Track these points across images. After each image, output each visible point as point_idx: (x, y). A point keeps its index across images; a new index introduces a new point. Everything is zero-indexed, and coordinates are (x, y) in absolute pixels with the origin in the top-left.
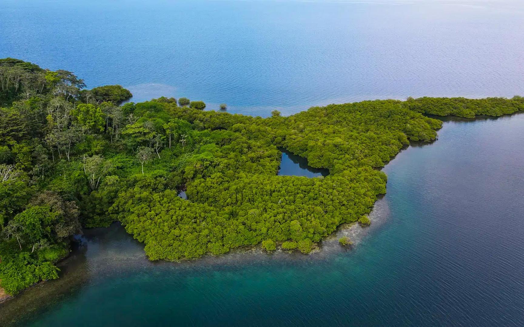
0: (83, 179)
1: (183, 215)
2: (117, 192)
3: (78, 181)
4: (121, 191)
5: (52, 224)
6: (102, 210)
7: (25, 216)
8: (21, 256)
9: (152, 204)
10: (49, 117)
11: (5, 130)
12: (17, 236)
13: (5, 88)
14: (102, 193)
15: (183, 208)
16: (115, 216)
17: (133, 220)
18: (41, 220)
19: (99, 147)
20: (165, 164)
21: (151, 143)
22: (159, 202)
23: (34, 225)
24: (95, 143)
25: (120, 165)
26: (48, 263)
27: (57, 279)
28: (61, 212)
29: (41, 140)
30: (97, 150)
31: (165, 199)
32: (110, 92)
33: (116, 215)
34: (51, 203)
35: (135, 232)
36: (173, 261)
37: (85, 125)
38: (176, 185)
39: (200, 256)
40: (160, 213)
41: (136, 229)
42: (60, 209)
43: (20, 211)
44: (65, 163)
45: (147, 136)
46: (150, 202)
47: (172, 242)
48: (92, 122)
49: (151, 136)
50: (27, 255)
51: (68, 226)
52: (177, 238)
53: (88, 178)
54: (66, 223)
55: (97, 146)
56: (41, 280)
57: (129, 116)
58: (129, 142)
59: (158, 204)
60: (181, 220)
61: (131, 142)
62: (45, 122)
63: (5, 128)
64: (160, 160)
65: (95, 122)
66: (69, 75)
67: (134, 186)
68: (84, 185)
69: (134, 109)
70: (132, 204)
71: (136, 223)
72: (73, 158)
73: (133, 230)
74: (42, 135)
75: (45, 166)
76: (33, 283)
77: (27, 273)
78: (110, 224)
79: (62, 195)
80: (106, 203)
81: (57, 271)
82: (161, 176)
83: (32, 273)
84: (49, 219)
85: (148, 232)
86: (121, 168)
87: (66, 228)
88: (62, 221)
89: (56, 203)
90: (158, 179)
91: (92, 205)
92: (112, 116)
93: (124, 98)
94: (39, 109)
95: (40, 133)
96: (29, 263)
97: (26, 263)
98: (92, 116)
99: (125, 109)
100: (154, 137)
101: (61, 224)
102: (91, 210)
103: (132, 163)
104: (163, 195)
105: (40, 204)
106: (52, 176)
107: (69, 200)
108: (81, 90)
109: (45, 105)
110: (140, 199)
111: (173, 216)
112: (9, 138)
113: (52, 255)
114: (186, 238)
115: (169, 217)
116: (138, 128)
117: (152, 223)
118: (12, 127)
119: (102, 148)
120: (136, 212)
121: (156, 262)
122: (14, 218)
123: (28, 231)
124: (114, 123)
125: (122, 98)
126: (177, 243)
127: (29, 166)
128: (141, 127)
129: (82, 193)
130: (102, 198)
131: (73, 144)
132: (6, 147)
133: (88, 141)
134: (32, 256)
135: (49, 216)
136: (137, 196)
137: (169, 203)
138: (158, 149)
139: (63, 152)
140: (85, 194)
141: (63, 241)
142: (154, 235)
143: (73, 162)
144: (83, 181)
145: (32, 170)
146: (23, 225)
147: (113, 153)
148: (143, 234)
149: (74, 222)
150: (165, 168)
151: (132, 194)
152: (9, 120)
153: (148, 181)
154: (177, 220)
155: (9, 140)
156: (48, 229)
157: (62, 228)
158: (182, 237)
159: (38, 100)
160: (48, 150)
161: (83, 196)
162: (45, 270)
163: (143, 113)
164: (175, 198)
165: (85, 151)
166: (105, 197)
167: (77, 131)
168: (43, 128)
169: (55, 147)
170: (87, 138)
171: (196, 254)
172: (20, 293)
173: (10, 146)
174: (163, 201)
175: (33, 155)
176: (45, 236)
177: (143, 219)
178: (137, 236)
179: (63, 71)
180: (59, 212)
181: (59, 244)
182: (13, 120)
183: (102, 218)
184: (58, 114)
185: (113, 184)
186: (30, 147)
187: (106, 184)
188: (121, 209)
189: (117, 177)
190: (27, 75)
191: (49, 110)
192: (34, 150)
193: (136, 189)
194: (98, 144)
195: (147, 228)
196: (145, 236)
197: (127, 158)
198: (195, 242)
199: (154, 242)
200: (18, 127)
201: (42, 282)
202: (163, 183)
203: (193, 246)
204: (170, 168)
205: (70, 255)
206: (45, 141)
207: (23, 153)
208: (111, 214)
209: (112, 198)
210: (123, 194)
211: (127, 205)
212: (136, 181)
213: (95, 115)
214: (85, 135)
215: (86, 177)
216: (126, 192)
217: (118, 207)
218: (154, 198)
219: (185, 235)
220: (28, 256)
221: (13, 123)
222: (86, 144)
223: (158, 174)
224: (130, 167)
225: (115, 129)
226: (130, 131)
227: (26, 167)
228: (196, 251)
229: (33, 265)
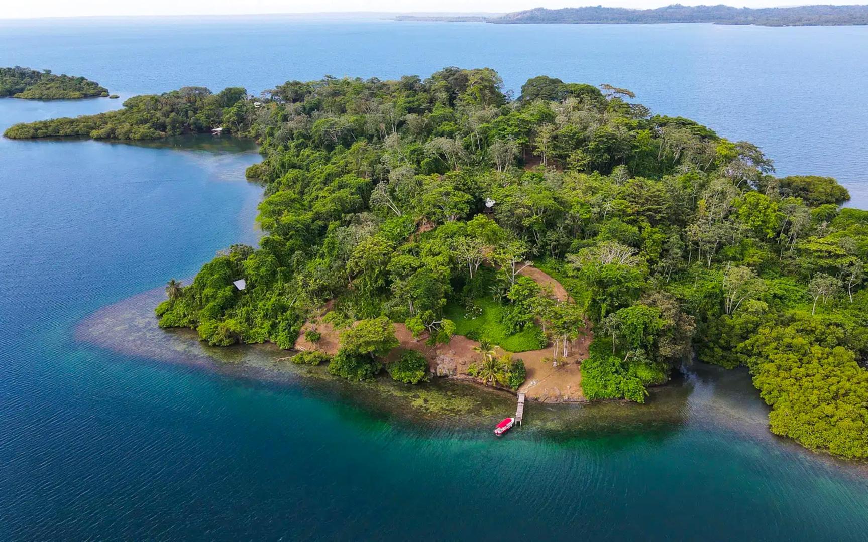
0: (717, 296)
1: (850, 390)
2: (759, 326)
3: (710, 296)
4: (765, 326)
5: (657, 334)
6: (728, 342)
7: (628, 313)
8: (611, 360)
9: (805, 359)
10: (702, 203)
11: (642, 207)
12: (614, 334)
13: (661, 156)
14: (737, 321)
15: (855, 380)
16: (744, 358)
17: (768, 371)
18: (645, 323)
19: (756, 259)
20: (857, 312)
21: (842, 273)
22: (819, 359)
23: (636, 328)
24: (752, 251)
25: (779, 292)
26: (638, 379)
27: (641, 404)
28: (672, 322)
29: (681, 230)
30: (751, 262)
31: (831, 359)
32: (813, 186)
33: (746, 356)
34: (663, 307)
35: (765, 388)
36: (806, 447)
37: (748, 223)
38: (862, 347)
39: (856, 459)
40: (814, 376)
41: (769, 384)
42: (672, 319)
43: (627, 306)
44: (700, 267)
45: (839, 260)
46: (804, 355)
47: (816, 419)
48: (758, 221)
49: (846, 261)
50: (618, 361)
51: (675, 344)
52: (827, 418)
53: (724, 295)
54: (674, 338)
55: (753, 256)
56: (623, 398)
57: (820, 225)
58: (804, 262)
59: (815, 363)
60: (844, 395)
61: (809, 263)
62: (694, 208)
63: (643, 204)
64: (850, 304)
65: (763, 221)
66: (754, 151)
67: (789, 325)
68: (716, 303)
69: (835, 216)
70: (776, 349)
71: (771, 376)
72: (716, 265)
73: (763, 385)
74: (683, 224)
75: (675, 265)
76: (614, 396)
77: (611, 382)
78: (734, 366)
79: (681, 303)
80: (736, 335)
81: (645, 394)
82: (837, 325)
83: (617, 384)
84: (655, 326)
85: (783, 394)
86: (780, 298)
87: (672, 346)
88: (670, 334)
89: (670, 309)
90: (831, 327)
91: (716, 332)
92: (792, 219)
93: (834, 200)
94: (692, 190)
95: (683, 221)
96: (617, 372)
97: (614, 370)
98: (760, 212)
99: (819, 214)
100: (852, 264)
101: (667, 339)
102: (714, 338)
103: (801, 296)
104: (831, 353)
105: (650, 305)
106: (679, 280)
107: (688, 313)
108: (764, 174)
109: (702, 186)
110: (789, 347)
111: (833, 385)
112: (643, 218)
113: (646, 374)
114: (840, 423)
115: (826, 385)
116: (828, 244)
117: (795, 384)
118: (650, 205)
119: (760, 260)
120: (777, 362)
121: (779, 437)
122: (617, 312)
123: (627, 332)
124: (793, 231)
125: (830, 198)
126: (822, 424)
127: (655, 259)
128: (832, 244)
129: (709, 313)
130: (734, 327)
131: (721, 246)
132: (636, 229)
133: (742, 246)
134: (623, 365)
135: (656, 323)
136: (787, 340)
137: (835, 367)
138: (851, 285)
139: (704, 254)
140: (713, 315)
141: (664, 362)
142: (791, 402)
143: (714, 270)
144: (717, 298)
145: (657, 264)
146: (623, 323)
147: (776, 273)
148: (775, 393)
149: (684, 342)
150: (854, 319)
151: (780, 336)
152: (650, 196)
153: (813, 325)
154: (837, 393)
155: (643, 221)
156: (651, 338)
157: (668, 343)
158: (834, 419)
159: (696, 178)
160: (685, 245)
161: (710, 317)
162: (631, 386)
163: (848, 225)
164: (848, 363)
165: (734, 259)
166: (738, 327)
167: (732, 229)
168: (689, 215)
169: (696, 243)
170: (743, 241)
171: (849, 452)
172: (596, 401)
173: (640, 228)
174: (826, 361)
175: (665, 247)
176: (644, 346)
177: (782, 374)
178: (766, 394)
179: (746, 143)
180: (669, 322)
181: (658, 363)
182: (655, 196)
183: (725, 354)
184: (715, 201)
185: (756, 313)
186: (664, 236)
187: (746, 310)
188: (756, 351)
189: (765, 305)
190: (695, 143)
191: (705, 194)
192: (668, 242)
193: (790, 330)
194: (756, 255)
195: (784, 388)
196: (777, 397)
197: (796, 286)
198: (854, 434)
199: (786, 409)
200: (658, 207)
201: (624, 401)
202: (837, 336)
203: (848, 439)
204: (864, 321)
205: (668, 384)
206: (686, 232)
207: (653, 240)
208: (741, 353)
209: (748, 332)
210: (767, 330)
211: (766, 348)
212: (793, 319)
213: (765, 212)
214: (742, 237)
215: (722, 292)
216: (772, 329)
217: (753, 346)
218: (813, 352)
219: (841, 419)
220: (618, 364)
221: (654, 200)
222: (739, 250)
223: (835, 321)
224: (794, 301)
225: (792, 239)
226: (813, 247)
227: (651, 259)
228: (850, 448)
229: (620, 376)
